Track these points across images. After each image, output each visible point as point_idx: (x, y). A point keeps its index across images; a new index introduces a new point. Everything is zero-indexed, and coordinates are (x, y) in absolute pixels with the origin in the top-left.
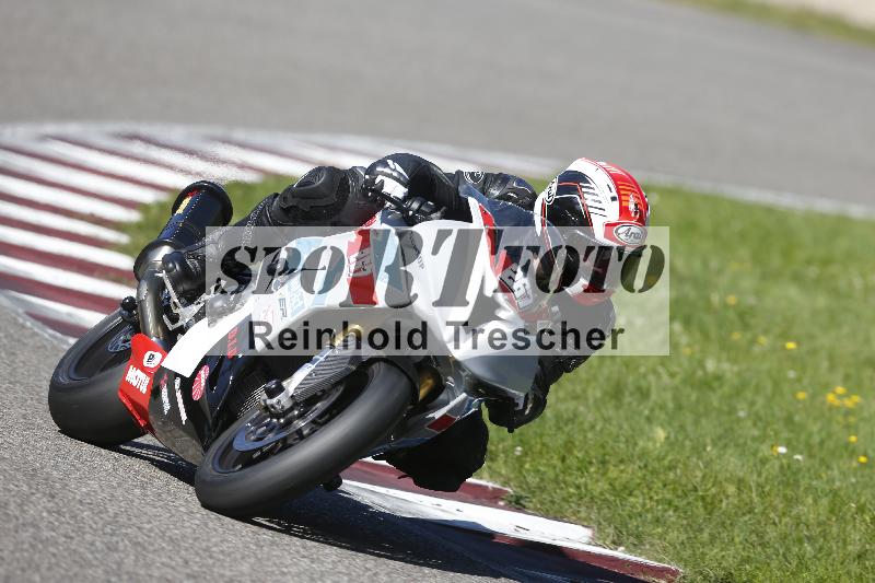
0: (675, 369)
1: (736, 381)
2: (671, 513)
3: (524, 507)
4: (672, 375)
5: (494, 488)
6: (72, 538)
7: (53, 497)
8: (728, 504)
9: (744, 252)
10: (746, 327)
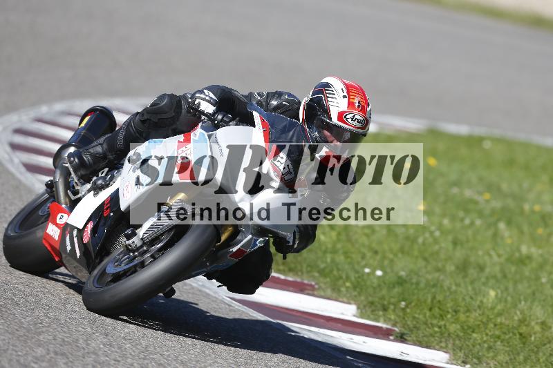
0: (501, 252)
1: (540, 260)
2: (499, 343)
3: (406, 340)
4: (499, 256)
5: (387, 329)
6: (119, 361)
7: (107, 335)
8: (535, 338)
9: (545, 178)
10: (546, 225)
